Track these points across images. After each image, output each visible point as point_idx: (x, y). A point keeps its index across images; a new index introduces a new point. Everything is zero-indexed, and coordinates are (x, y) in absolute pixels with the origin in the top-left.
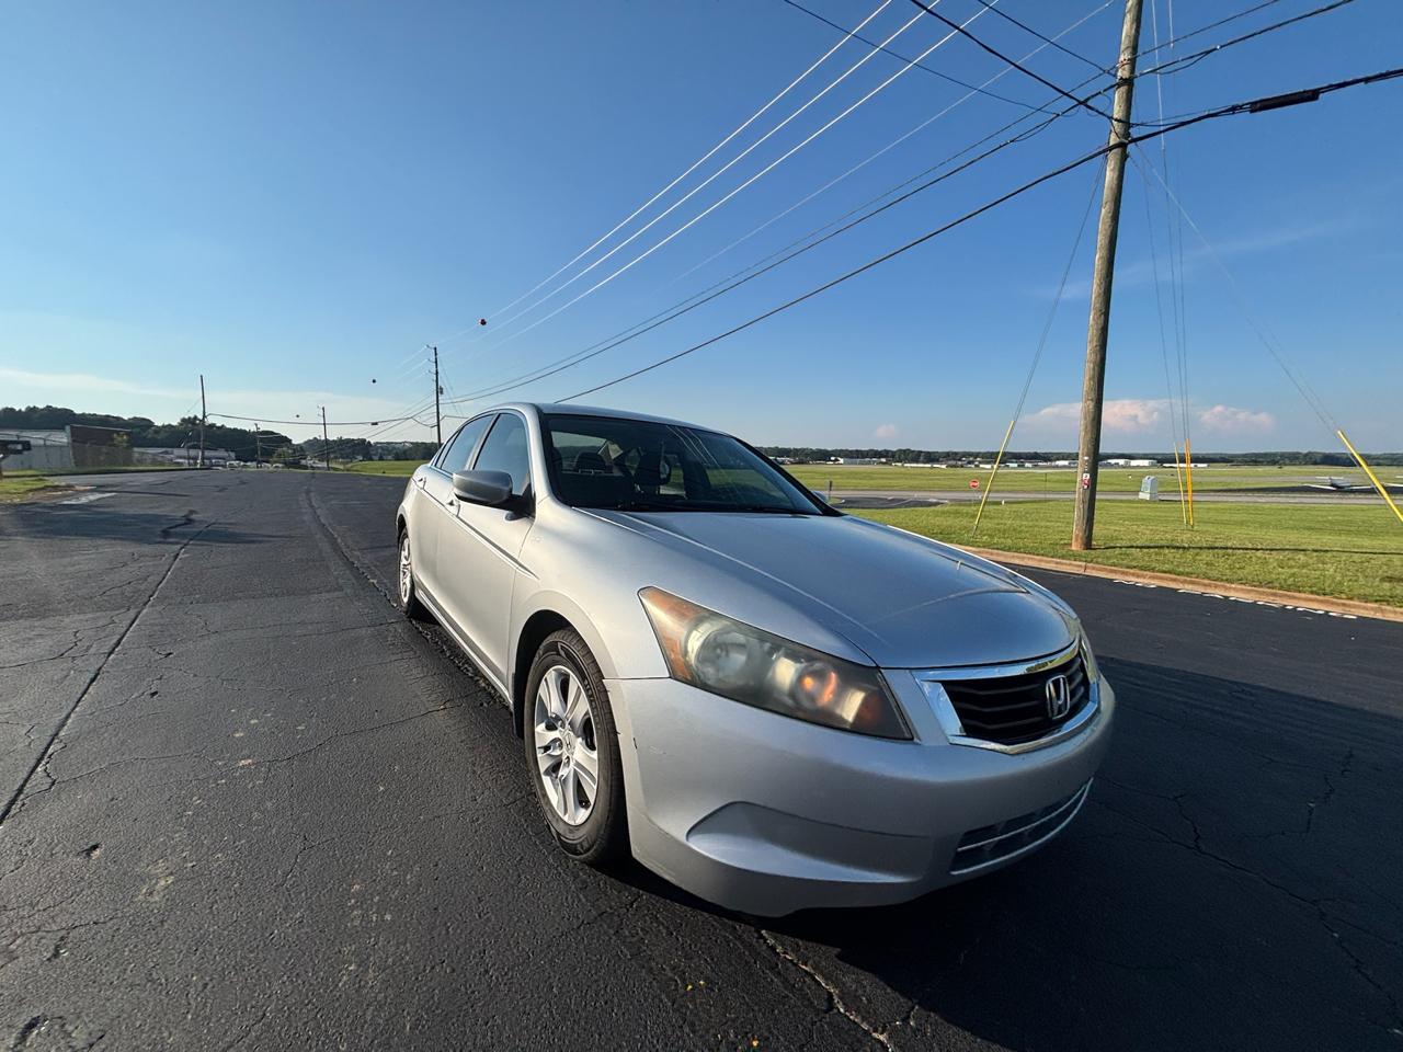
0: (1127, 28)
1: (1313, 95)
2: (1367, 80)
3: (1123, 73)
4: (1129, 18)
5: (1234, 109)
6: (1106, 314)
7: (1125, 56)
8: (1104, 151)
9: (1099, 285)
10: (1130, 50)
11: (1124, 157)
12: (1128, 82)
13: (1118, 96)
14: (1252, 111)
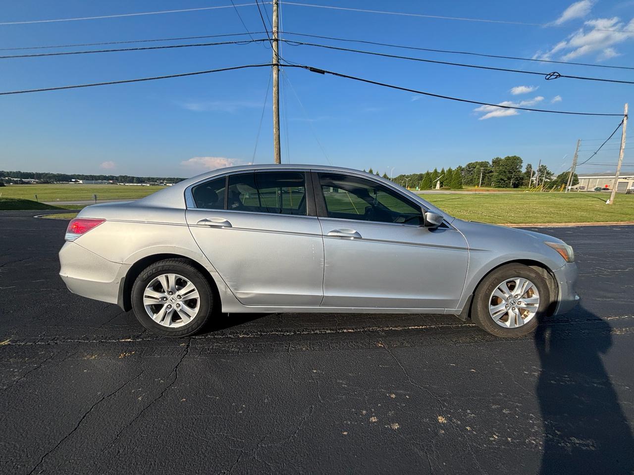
0: (274, 17)
1: (323, 72)
2: (333, 74)
3: (275, 36)
4: (275, 14)
5: (306, 67)
6: (279, 130)
7: (275, 29)
8: (272, 65)
9: (276, 118)
10: (276, 28)
11: (279, 70)
12: (277, 40)
13: (274, 44)
14: (311, 70)
